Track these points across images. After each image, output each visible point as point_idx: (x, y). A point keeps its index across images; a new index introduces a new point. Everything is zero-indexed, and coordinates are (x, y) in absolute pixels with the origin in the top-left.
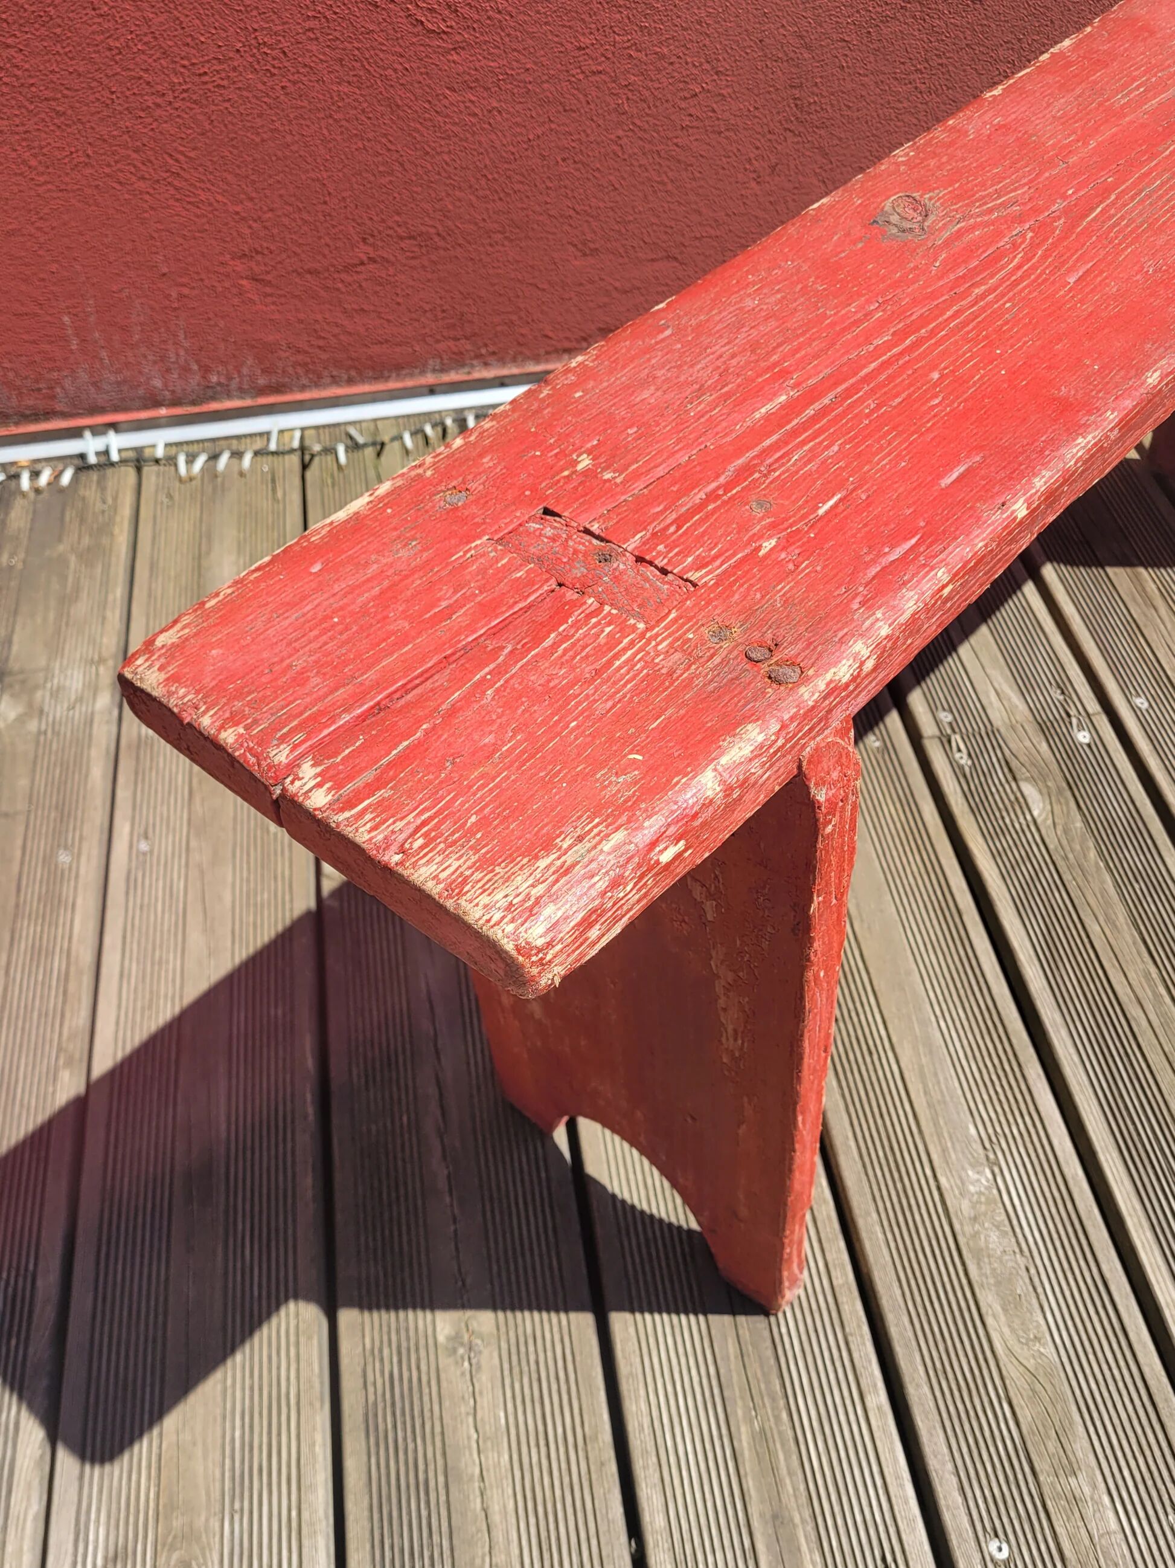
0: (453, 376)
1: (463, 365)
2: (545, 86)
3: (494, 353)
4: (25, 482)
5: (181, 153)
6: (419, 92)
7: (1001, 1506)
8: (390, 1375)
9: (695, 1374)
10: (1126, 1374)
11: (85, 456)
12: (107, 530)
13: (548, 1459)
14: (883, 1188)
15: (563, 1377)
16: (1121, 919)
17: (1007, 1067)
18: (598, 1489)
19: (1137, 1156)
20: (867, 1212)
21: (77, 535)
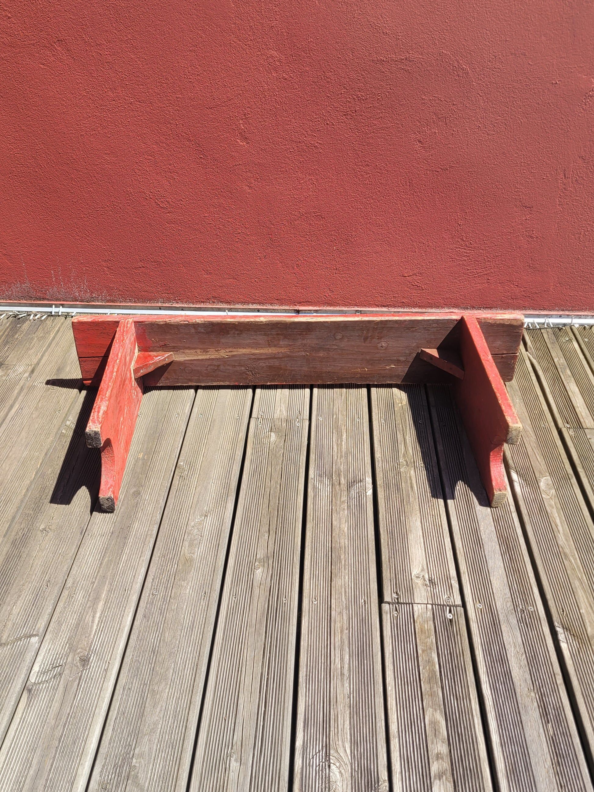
0: (167, 305)
1: (170, 302)
2: (195, 225)
3: (180, 299)
4: (32, 317)
5: (90, 230)
6: (158, 223)
7: (162, 584)
8: (24, 534)
9: (101, 546)
10: (211, 564)
11: (51, 312)
12: (49, 332)
13: (54, 557)
14: (174, 516)
15: (67, 541)
16: (278, 468)
17: (224, 496)
18: (63, 564)
19: (246, 521)
20: (166, 521)
21: (40, 333)
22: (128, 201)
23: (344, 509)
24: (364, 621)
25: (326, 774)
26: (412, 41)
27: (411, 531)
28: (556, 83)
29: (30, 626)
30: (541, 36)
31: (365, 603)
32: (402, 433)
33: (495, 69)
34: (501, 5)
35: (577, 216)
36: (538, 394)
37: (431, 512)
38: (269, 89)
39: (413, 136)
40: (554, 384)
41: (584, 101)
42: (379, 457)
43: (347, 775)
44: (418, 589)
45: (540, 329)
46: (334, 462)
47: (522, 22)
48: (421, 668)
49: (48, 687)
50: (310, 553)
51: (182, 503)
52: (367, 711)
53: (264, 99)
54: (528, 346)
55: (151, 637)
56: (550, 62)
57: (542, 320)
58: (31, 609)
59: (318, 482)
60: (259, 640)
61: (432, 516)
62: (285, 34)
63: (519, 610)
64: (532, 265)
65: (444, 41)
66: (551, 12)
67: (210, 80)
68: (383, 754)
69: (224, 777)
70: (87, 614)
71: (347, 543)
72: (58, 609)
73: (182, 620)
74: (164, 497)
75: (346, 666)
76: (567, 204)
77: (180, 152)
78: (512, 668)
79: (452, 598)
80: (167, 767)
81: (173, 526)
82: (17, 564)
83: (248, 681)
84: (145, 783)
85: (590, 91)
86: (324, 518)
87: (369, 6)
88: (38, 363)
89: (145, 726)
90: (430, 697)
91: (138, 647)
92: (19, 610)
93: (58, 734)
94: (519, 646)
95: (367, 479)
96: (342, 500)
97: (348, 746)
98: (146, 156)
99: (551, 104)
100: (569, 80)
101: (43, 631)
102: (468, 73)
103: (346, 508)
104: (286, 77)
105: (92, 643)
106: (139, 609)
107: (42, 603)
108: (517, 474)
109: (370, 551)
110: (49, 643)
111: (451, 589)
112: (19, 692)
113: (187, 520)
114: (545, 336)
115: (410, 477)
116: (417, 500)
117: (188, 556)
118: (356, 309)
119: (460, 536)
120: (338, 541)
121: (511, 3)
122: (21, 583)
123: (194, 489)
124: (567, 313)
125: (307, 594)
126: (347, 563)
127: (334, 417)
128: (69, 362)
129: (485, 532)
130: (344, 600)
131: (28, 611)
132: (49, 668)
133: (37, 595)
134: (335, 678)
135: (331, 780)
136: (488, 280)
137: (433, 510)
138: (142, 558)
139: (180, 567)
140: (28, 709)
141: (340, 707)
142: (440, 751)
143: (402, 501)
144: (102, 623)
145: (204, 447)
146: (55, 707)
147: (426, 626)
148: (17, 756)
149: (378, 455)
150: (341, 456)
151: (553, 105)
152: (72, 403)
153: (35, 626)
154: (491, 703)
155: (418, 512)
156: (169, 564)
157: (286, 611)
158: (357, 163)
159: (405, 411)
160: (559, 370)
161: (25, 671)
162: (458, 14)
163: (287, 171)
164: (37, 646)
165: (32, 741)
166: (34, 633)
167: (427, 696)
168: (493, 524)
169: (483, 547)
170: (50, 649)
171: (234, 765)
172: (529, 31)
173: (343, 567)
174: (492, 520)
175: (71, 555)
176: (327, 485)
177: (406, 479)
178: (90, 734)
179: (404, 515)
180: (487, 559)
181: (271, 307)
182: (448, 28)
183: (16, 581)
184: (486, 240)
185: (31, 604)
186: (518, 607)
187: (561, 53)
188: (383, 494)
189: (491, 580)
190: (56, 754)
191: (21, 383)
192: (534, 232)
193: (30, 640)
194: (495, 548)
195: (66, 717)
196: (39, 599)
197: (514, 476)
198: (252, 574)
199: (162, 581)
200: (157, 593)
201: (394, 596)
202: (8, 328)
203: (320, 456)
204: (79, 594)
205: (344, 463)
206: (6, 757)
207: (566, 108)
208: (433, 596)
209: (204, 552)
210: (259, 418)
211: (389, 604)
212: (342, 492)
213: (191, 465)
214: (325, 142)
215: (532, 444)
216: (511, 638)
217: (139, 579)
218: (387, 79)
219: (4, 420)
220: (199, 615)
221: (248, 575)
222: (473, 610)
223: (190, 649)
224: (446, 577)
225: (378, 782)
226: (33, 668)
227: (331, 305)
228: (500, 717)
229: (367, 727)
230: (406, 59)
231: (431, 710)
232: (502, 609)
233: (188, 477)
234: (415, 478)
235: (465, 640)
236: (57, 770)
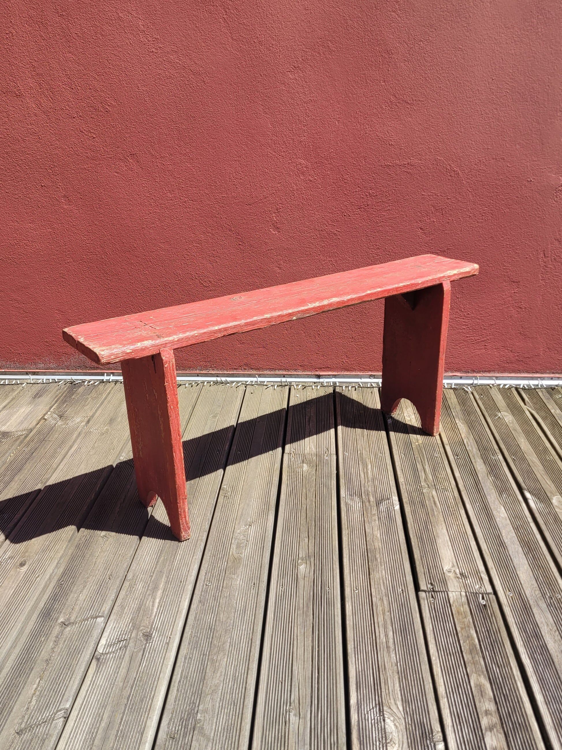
0: (204, 372)
1: (207, 370)
3: (215, 367)
4: (86, 383)
7: (214, 577)
8: (87, 539)
9: (156, 548)
10: (258, 562)
11: (103, 380)
12: (101, 394)
13: (114, 556)
14: (221, 526)
15: (126, 545)
16: (312, 490)
17: (265, 511)
18: (123, 562)
19: (287, 529)
20: (214, 529)
21: (93, 394)
22: (177, 282)
23: (375, 520)
24: (404, 606)
25: (381, 727)
26: (413, 150)
27: (438, 537)
28: (531, 181)
29: (96, 610)
30: (516, 145)
31: (403, 592)
32: (421, 464)
33: (480, 171)
34: (483, 122)
35: (558, 289)
36: (540, 435)
37: (455, 523)
38: (297, 190)
39: (415, 224)
40: (554, 428)
41: (555, 194)
42: (403, 481)
43: (403, 727)
44: (451, 581)
45: (535, 389)
46: (362, 486)
47: (500, 134)
48: (461, 642)
49: (115, 657)
50: (348, 553)
51: (227, 516)
52: (415, 676)
53: (293, 197)
54: (526, 401)
55: (207, 618)
56: (525, 165)
57: (535, 382)
58: (96, 597)
59: (349, 500)
60: (308, 620)
61: (456, 526)
62: (311, 147)
63: (547, 597)
64: (522, 333)
65: (438, 150)
66: (522, 127)
67: (250, 183)
68: (434, 710)
69: (285, 729)
70: (147, 600)
71: (380, 545)
72: (121, 596)
73: (235, 605)
74: (211, 512)
75: (391, 641)
76: (549, 279)
77: (223, 240)
78: (547, 642)
79: (483, 587)
80: (230, 721)
81: (221, 533)
82: (82, 562)
83: (300, 651)
84: (210, 733)
85: (559, 187)
86: (357, 527)
87: (378, 124)
88: (93, 416)
89: (207, 687)
90: (473, 665)
91: (196, 625)
92: (85, 597)
93: (126, 693)
94: (552, 625)
95: (393, 498)
96: (372, 513)
97: (399, 704)
98: (195, 244)
99: (528, 197)
100: (541, 178)
101: (108, 614)
102: (459, 174)
103: (377, 519)
104: (312, 179)
105: (153, 622)
106: (195, 596)
107: (106, 592)
108: (530, 493)
109: (403, 552)
110: (114, 622)
111: (481, 581)
112: (88, 662)
113: (233, 529)
114: (540, 394)
115: (433, 496)
116: (441, 513)
117: (236, 556)
118: (370, 373)
119: (484, 540)
120: (373, 544)
121: (490, 121)
122: (86, 576)
123: (238, 505)
124: (557, 375)
125: (348, 584)
126: (382, 561)
127: (359, 452)
128: (120, 415)
129: (507, 537)
130: (383, 588)
131: (93, 598)
132: (115, 641)
133: (101, 586)
134: (382, 650)
135: (387, 731)
136: (486, 346)
137: (457, 521)
138: (194, 557)
139: (230, 564)
140: (97, 674)
141: (389, 673)
142: (488, 708)
143: (427, 514)
144: (161, 607)
145: (244, 475)
146: (123, 673)
147: (462, 609)
148: (89, 711)
149: (401, 480)
150: (368, 481)
151: (530, 198)
152: (125, 443)
153: (101, 610)
154: (532, 670)
155: (443, 522)
156: (219, 562)
157: (330, 598)
158: (369, 247)
159: (422, 448)
160: (557, 418)
161: (92, 644)
162: (448, 129)
163: (311, 254)
164: (103, 625)
165: (102, 700)
166: (100, 615)
167: (470, 665)
168: (513, 531)
169: (507, 549)
170: (115, 627)
171: (293, 719)
172: (506, 141)
173: (379, 564)
174: (512, 528)
175: (130, 555)
176: (357, 503)
177: (429, 498)
178: (156, 693)
179: (430, 525)
180: (512, 558)
181: (295, 373)
182: (441, 140)
183: (82, 575)
184: (481, 311)
185: (96, 592)
186: (546, 595)
187: (533, 157)
188: (410, 509)
189: (518, 574)
190: (125, 710)
191: (79, 430)
192: (522, 303)
193: (96, 620)
194: (518, 550)
195: (133, 681)
196: (102, 589)
197: (528, 495)
198: (296, 570)
199: (214, 575)
200: (210, 584)
201: (429, 586)
202: (65, 391)
203: (349, 481)
204: (139, 585)
205: (371, 486)
206: (79, 713)
207: (541, 200)
208: (465, 586)
209: (250, 553)
210: (291, 454)
211: (426, 592)
212: (372, 508)
213: (233, 489)
214: (343, 230)
215: (540, 472)
216: (543, 618)
217: (193, 573)
218: (393, 180)
219: (64, 457)
220: (250, 601)
221: (292, 570)
222: (504, 597)
223: (244, 627)
224: (475, 571)
225: (432, 733)
226: (100, 642)
227: (348, 370)
228: (541, 681)
229: (416, 688)
230: (408, 164)
231: (475, 675)
232: (531, 596)
233: (232, 497)
234: (437, 497)
235: (500, 620)
236: (127, 723)
